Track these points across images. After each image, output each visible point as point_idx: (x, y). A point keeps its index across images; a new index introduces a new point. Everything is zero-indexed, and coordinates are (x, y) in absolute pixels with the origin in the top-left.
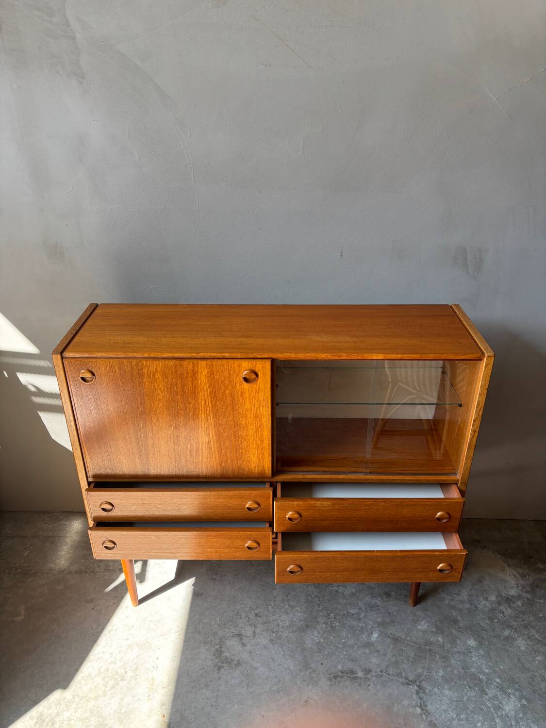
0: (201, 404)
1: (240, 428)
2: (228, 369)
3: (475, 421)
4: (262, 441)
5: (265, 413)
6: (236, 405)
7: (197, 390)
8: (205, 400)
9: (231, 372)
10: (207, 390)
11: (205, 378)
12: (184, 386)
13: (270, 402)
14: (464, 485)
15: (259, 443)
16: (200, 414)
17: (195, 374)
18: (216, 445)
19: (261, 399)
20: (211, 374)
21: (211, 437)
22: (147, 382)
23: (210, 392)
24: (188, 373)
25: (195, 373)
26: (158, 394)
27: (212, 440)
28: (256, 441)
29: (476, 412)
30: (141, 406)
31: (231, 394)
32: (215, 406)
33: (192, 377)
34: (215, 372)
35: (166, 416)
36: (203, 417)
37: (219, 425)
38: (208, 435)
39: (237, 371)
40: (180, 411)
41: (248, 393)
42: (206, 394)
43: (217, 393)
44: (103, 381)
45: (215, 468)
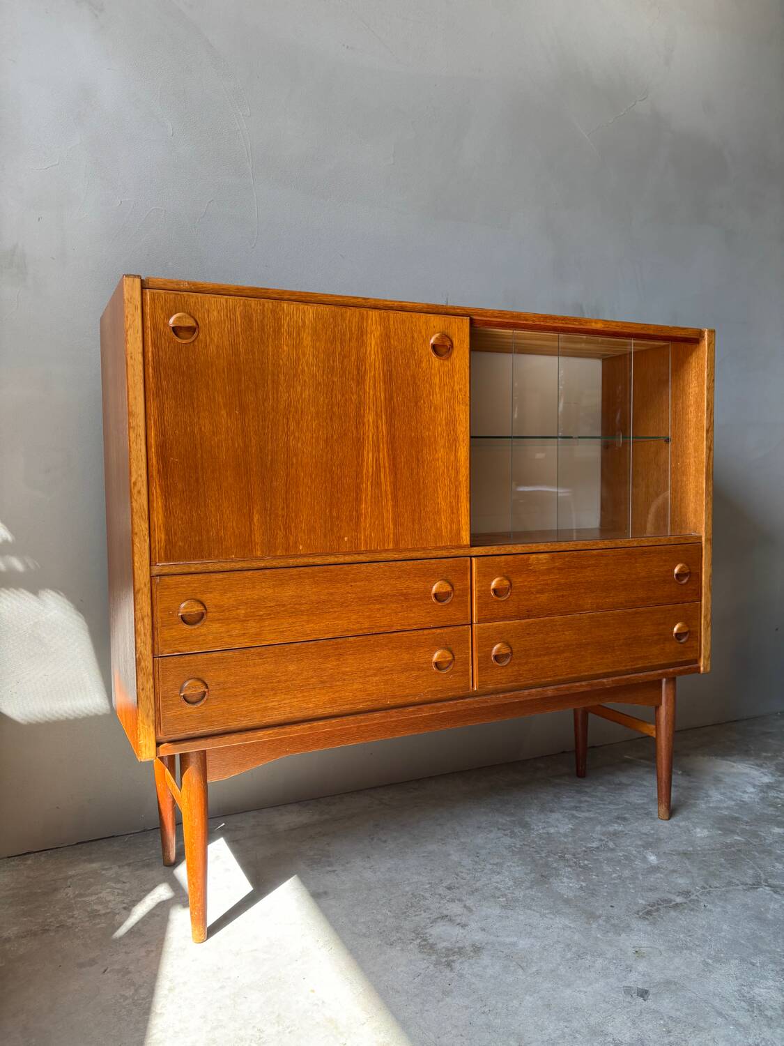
0: (369, 394)
1: (426, 445)
2: (412, 329)
3: (707, 432)
4: (457, 471)
5: (461, 416)
6: (420, 398)
7: (364, 367)
8: (375, 385)
9: (416, 336)
10: (379, 368)
11: (377, 344)
12: (345, 357)
13: (468, 394)
14: (709, 541)
15: (453, 476)
16: (366, 415)
17: (362, 336)
18: (388, 480)
19: (456, 388)
20: (386, 337)
22: (287, 345)
23: (383, 370)
24: (351, 334)
25: (362, 333)
26: (303, 371)
27: (382, 470)
28: (448, 470)
29: (707, 416)
30: (273, 395)
31: (414, 377)
32: (389, 399)
33: (357, 340)
34: (392, 334)
35: (312, 417)
36: (371, 421)
37: (394, 437)
38: (378, 460)
39: (424, 333)
40: (336, 409)
41: (438, 376)
42: (377, 375)
43: (394, 374)
44: (212, 339)
45: (386, 530)
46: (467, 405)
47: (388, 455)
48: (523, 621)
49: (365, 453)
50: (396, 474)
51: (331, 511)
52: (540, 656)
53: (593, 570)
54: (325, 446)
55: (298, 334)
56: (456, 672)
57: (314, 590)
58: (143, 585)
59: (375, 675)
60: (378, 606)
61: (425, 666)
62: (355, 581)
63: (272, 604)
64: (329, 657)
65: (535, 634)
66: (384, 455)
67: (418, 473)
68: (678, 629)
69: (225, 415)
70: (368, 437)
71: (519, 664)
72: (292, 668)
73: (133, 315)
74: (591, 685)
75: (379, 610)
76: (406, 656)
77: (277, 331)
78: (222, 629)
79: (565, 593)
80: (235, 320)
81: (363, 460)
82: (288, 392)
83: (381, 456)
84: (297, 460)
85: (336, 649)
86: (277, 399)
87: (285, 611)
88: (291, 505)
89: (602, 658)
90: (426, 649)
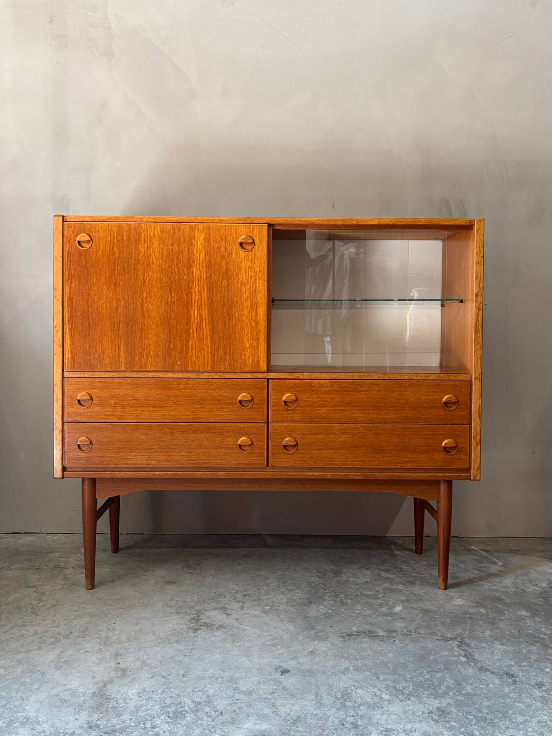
0: (196, 274)
1: (235, 306)
2: (225, 233)
3: (476, 295)
4: (257, 323)
5: (261, 287)
6: (231, 276)
7: (192, 259)
8: (199, 269)
9: (228, 238)
10: (203, 259)
11: (202, 245)
12: (180, 253)
13: (266, 273)
14: (478, 380)
15: (254, 326)
16: (194, 288)
17: (191, 240)
18: (208, 327)
19: (257, 269)
20: (208, 240)
21: (203, 316)
22: (143, 248)
23: (205, 260)
24: (185, 239)
25: (191, 238)
26: (153, 263)
27: (204, 321)
28: (251, 322)
29: (476, 284)
30: (134, 276)
31: (227, 264)
32: (209, 277)
33: (188, 243)
34: (212, 238)
35: (158, 289)
36: (197, 291)
37: (212, 301)
38: (201, 315)
39: (234, 236)
40: (173, 284)
41: (244, 262)
42: (201, 263)
43: (213, 262)
44: (99, 247)
45: (206, 359)
46: (265, 280)
47: (208, 312)
48: (306, 425)
49: (193, 310)
50: (213, 324)
51: (169, 345)
52: (320, 449)
53: (366, 394)
54: (166, 306)
55: (151, 241)
56: (254, 453)
57: (157, 392)
58: (58, 382)
59: (196, 448)
60: (199, 406)
61: (232, 446)
62: (185, 389)
63: (131, 399)
64: (166, 433)
65: (316, 434)
66: (205, 312)
67: (229, 323)
68: (446, 444)
69: (106, 289)
70: (195, 301)
71: (303, 453)
72: (142, 437)
73: (57, 236)
74: (365, 476)
75: (200, 408)
76: (218, 439)
77: (138, 241)
78: (101, 411)
79: (342, 408)
80: (113, 236)
81: (191, 315)
82: (143, 275)
83: (203, 312)
84: (148, 315)
85: (171, 429)
86: (137, 280)
87: (139, 403)
88: (144, 341)
89: (374, 457)
90: (233, 436)
